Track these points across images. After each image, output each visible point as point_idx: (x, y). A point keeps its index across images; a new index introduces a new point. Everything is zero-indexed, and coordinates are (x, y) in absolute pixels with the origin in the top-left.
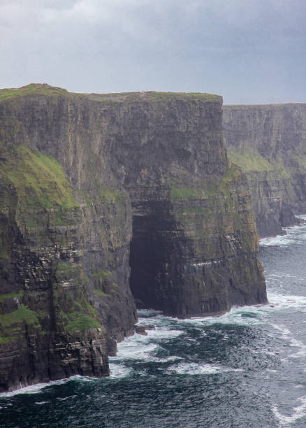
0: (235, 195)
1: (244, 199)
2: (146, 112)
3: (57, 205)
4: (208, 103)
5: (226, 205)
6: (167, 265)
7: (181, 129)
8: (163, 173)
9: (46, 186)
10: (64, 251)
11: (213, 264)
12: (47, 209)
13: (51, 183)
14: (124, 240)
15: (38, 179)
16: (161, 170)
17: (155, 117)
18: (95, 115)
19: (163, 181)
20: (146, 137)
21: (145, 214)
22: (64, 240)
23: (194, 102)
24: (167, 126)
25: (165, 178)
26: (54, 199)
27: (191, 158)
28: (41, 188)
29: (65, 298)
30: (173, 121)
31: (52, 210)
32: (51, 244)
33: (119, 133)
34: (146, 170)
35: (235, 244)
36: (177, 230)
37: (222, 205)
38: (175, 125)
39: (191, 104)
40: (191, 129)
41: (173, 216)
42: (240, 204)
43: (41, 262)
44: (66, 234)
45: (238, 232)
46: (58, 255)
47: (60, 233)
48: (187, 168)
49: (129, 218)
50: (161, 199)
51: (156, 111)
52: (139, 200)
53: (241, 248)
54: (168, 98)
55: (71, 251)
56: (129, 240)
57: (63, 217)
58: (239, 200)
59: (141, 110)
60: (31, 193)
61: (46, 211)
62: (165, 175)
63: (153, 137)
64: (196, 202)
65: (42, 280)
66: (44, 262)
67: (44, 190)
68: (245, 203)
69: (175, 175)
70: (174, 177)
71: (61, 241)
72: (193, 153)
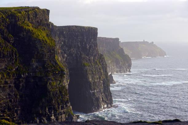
4: (93, 30)
11: (97, 91)
40: (88, 40)
56: (69, 82)
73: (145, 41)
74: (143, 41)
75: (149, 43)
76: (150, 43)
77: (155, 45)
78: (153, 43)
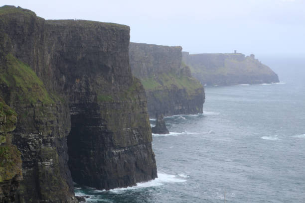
0: (137, 101)
1: (143, 104)
2: (81, 35)
3: (39, 101)
4: (121, 30)
5: (133, 108)
6: (92, 151)
7: (104, 50)
8: (91, 83)
9: (31, 86)
10: (45, 138)
11: (125, 150)
12: (33, 104)
13: (34, 84)
14: (66, 132)
15: (24, 80)
16: (90, 80)
17: (86, 39)
18: (47, 34)
19: (91, 88)
20: (81, 55)
21: (77, 113)
22: (45, 129)
23: (112, 30)
24: (94, 47)
25: (93, 86)
26: (37, 97)
27: (110, 72)
28: (27, 88)
29: (47, 174)
30: (98, 43)
31: (37, 105)
32: (36, 131)
33: (63, 50)
34: (79, 80)
35: (138, 136)
36: (102, 125)
37: (130, 107)
38: (100, 46)
39: (110, 31)
40: (110, 50)
41: (100, 115)
42: (141, 107)
43: (28, 145)
44: (46, 124)
45: (140, 127)
46: (41, 140)
47: (42, 123)
48: (106, 79)
49: (69, 116)
50: (90, 101)
51: (87, 34)
52: (73, 102)
53: (141, 139)
54: (95, 26)
55: (49, 138)
56: (69, 132)
57: (45, 111)
58: (140, 104)
59: (77, 33)
60: (21, 91)
61: (33, 106)
62: (92, 84)
63: (85, 54)
64: (114, 105)
65: (29, 160)
66: (30, 146)
67: (29, 89)
68: (144, 107)
69: (99, 84)
70: (98, 85)
71: (43, 129)
72: (111, 68)
73: (237, 52)
74: (234, 52)
75: (245, 56)
76: (248, 57)
77: (257, 60)
78: (252, 56)
